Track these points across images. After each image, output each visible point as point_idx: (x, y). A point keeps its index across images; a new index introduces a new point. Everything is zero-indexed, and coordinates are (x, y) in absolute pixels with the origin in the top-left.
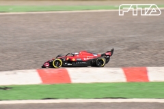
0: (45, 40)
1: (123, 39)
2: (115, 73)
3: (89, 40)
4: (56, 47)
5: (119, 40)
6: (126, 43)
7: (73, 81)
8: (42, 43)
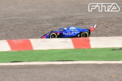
0: (14, 18)
1: (72, 17)
2: (66, 42)
3: (46, 17)
4: (22, 23)
5: (69, 18)
6: (74, 19)
7: (35, 49)
8: (12, 20)
